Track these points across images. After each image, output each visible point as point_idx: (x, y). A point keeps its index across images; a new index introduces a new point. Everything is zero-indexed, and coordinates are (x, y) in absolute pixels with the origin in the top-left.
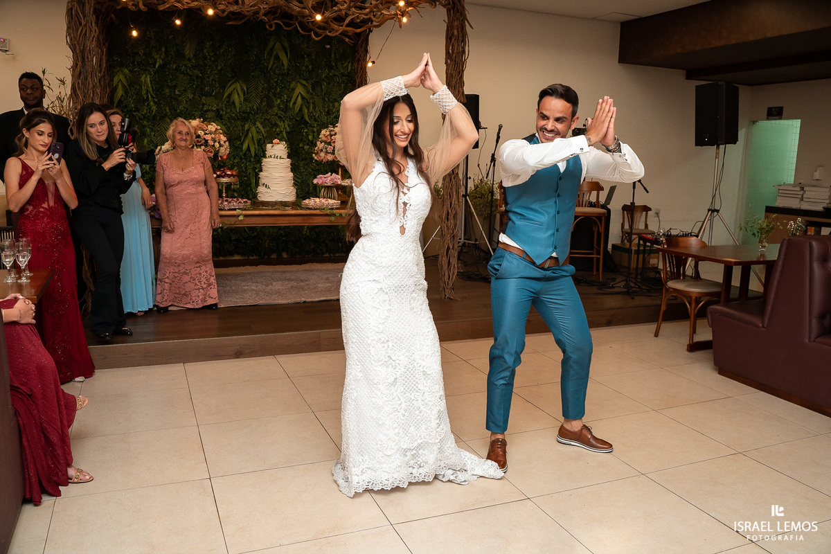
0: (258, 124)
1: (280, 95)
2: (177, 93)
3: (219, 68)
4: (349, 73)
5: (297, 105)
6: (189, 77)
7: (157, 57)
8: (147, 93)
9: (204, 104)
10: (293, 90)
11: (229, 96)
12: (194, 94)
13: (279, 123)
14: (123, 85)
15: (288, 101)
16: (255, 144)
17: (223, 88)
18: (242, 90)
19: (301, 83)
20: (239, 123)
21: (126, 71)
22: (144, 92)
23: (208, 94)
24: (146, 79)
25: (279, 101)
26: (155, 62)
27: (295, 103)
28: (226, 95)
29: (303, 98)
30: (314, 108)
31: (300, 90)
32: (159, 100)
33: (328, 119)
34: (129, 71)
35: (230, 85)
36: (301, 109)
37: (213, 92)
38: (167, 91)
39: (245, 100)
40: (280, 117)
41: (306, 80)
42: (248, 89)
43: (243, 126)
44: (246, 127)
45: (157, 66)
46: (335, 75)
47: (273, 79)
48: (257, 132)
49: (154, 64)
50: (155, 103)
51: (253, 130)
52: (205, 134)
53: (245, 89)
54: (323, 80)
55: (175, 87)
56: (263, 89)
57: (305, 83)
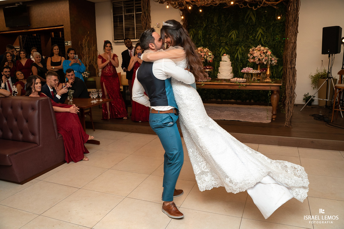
0: (242, 47)
1: (252, 34)
2: (211, 36)
3: (227, 25)
4: (283, 21)
5: (259, 37)
6: (215, 30)
7: (204, 23)
8: (200, 37)
9: (221, 40)
10: (258, 31)
11: (231, 35)
12: (217, 36)
13: (251, 46)
14: (192, 35)
15: (255, 36)
16: (240, 55)
17: (228, 33)
18: (236, 33)
19: (261, 28)
20: (235, 47)
21: (194, 30)
22: (199, 37)
23: (222, 36)
24: (200, 32)
25: (251, 36)
26: (204, 25)
27: (258, 37)
28: (229, 36)
29: (262, 34)
30: (267, 38)
31: (260, 31)
32: (205, 40)
33: (273, 43)
34: (195, 30)
35: (231, 32)
36: (260, 39)
37: (224, 34)
38: (208, 36)
39: (237, 37)
40: (251, 43)
41: (264, 26)
42: (238, 32)
43: (236, 48)
44: (237, 48)
45: (204, 27)
46: (277, 23)
47: (249, 28)
48: (242, 50)
49: (203, 26)
50: (203, 41)
51: (240, 49)
52: (201, 53)
53: (237, 33)
54: (271, 26)
55: (210, 34)
56: (244, 32)
57: (263, 28)
